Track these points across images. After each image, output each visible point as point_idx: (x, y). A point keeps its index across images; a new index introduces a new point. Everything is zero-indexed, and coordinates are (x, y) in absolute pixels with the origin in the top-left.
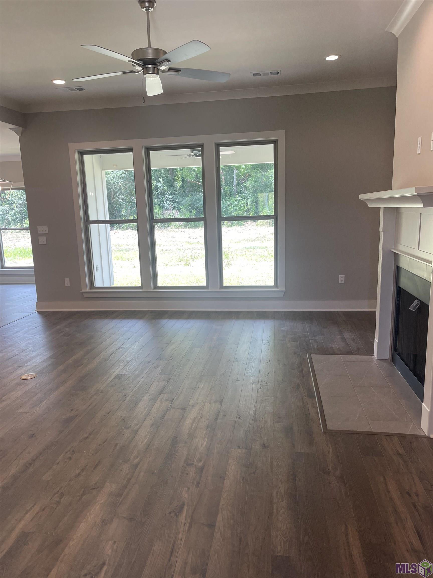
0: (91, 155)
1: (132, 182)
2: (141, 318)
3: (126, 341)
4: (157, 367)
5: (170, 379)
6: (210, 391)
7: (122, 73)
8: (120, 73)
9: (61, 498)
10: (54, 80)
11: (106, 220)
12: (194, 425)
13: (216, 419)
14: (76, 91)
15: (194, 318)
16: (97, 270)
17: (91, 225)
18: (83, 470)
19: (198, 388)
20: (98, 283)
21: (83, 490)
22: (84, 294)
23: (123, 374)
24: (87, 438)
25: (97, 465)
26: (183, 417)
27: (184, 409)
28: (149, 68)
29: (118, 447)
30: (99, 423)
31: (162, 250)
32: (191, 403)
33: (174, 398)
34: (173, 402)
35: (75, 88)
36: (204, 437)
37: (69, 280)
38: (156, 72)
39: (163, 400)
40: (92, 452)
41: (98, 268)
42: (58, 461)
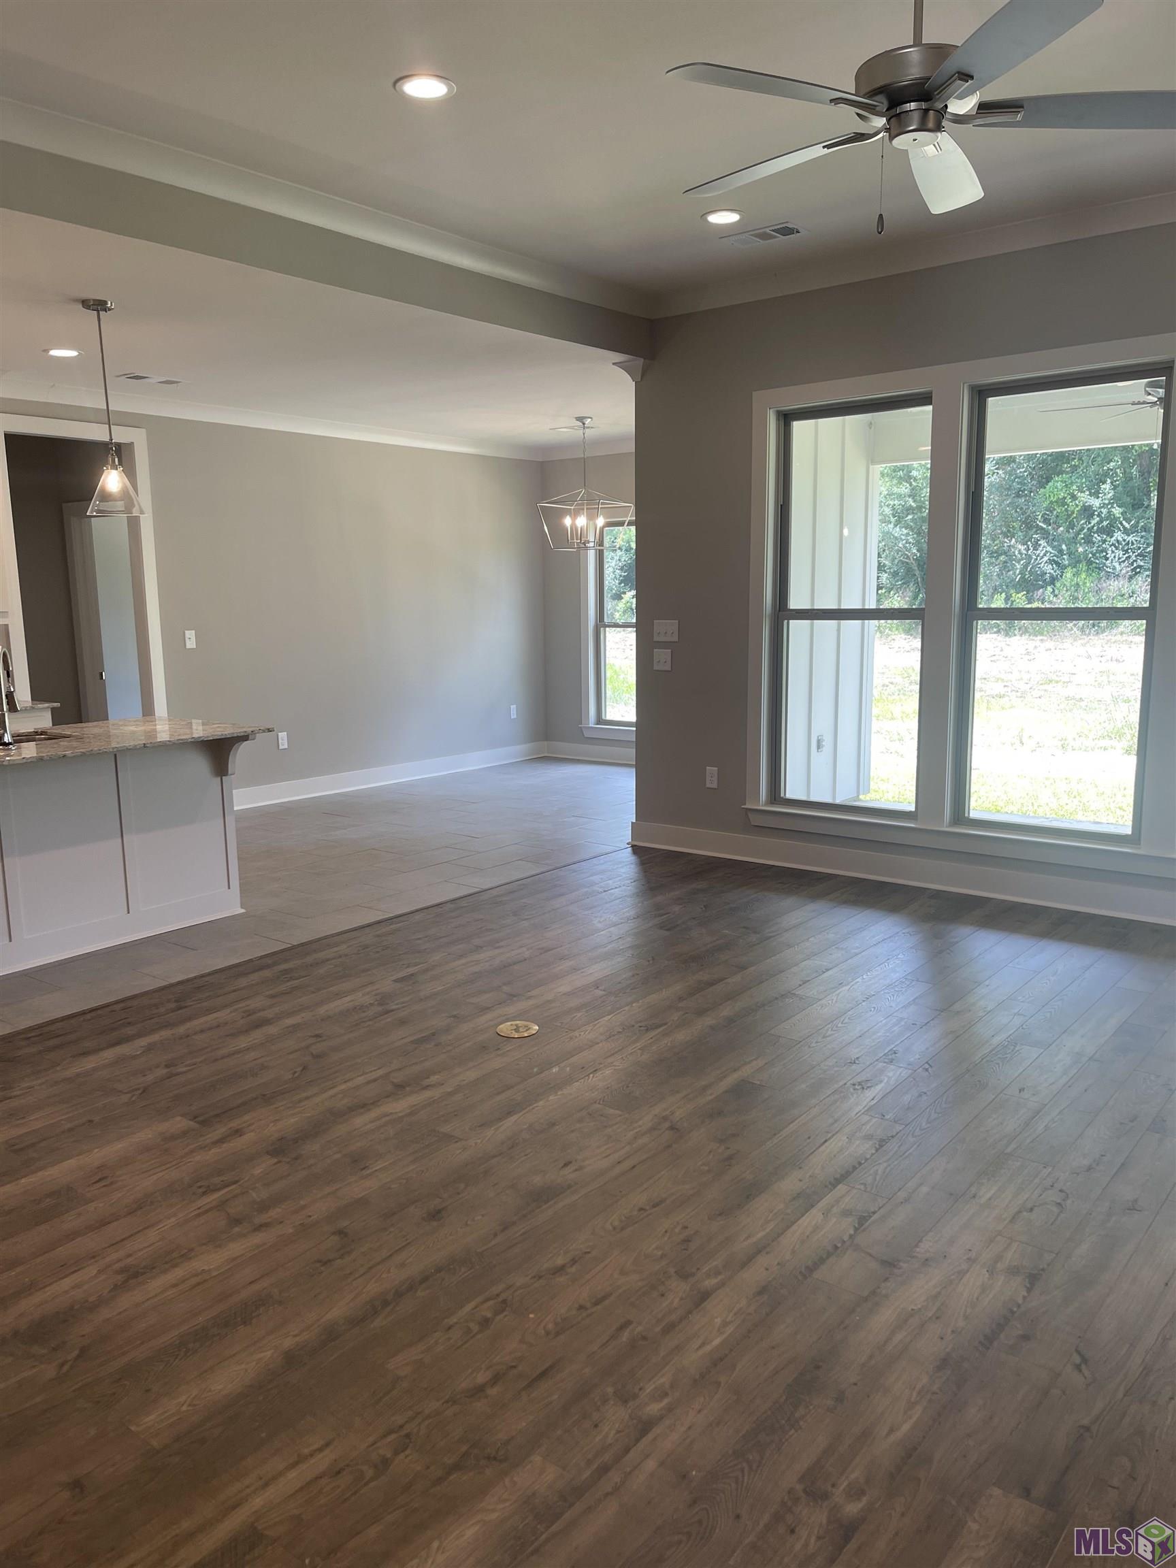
0: (813, 421)
1: (1014, 497)
2: (894, 909)
3: (815, 975)
4: (869, 1085)
5: (893, 1137)
6: (1011, 1221)
7: (824, 147)
8: (818, 151)
9: (396, 1453)
10: (709, 212)
11: (867, 607)
12: (899, 1337)
13: (989, 1340)
14: (775, 237)
15: (1064, 938)
16: (819, 747)
17: (790, 621)
18: (496, 1379)
19: (974, 1197)
20: (793, 789)
21: (464, 1448)
22: (749, 815)
23: (758, 1083)
24: (560, 1270)
25: (544, 1374)
26: (874, 1293)
27: (890, 1264)
28: (904, 114)
29: (625, 1336)
30: (614, 1228)
31: (1067, 698)
32: (927, 1246)
33: (874, 1213)
34: (867, 1224)
35: (771, 229)
36: (913, 1400)
37: (717, 772)
38: (931, 125)
39: (835, 1210)
40: (550, 1326)
41: (823, 743)
42: (454, 1320)
